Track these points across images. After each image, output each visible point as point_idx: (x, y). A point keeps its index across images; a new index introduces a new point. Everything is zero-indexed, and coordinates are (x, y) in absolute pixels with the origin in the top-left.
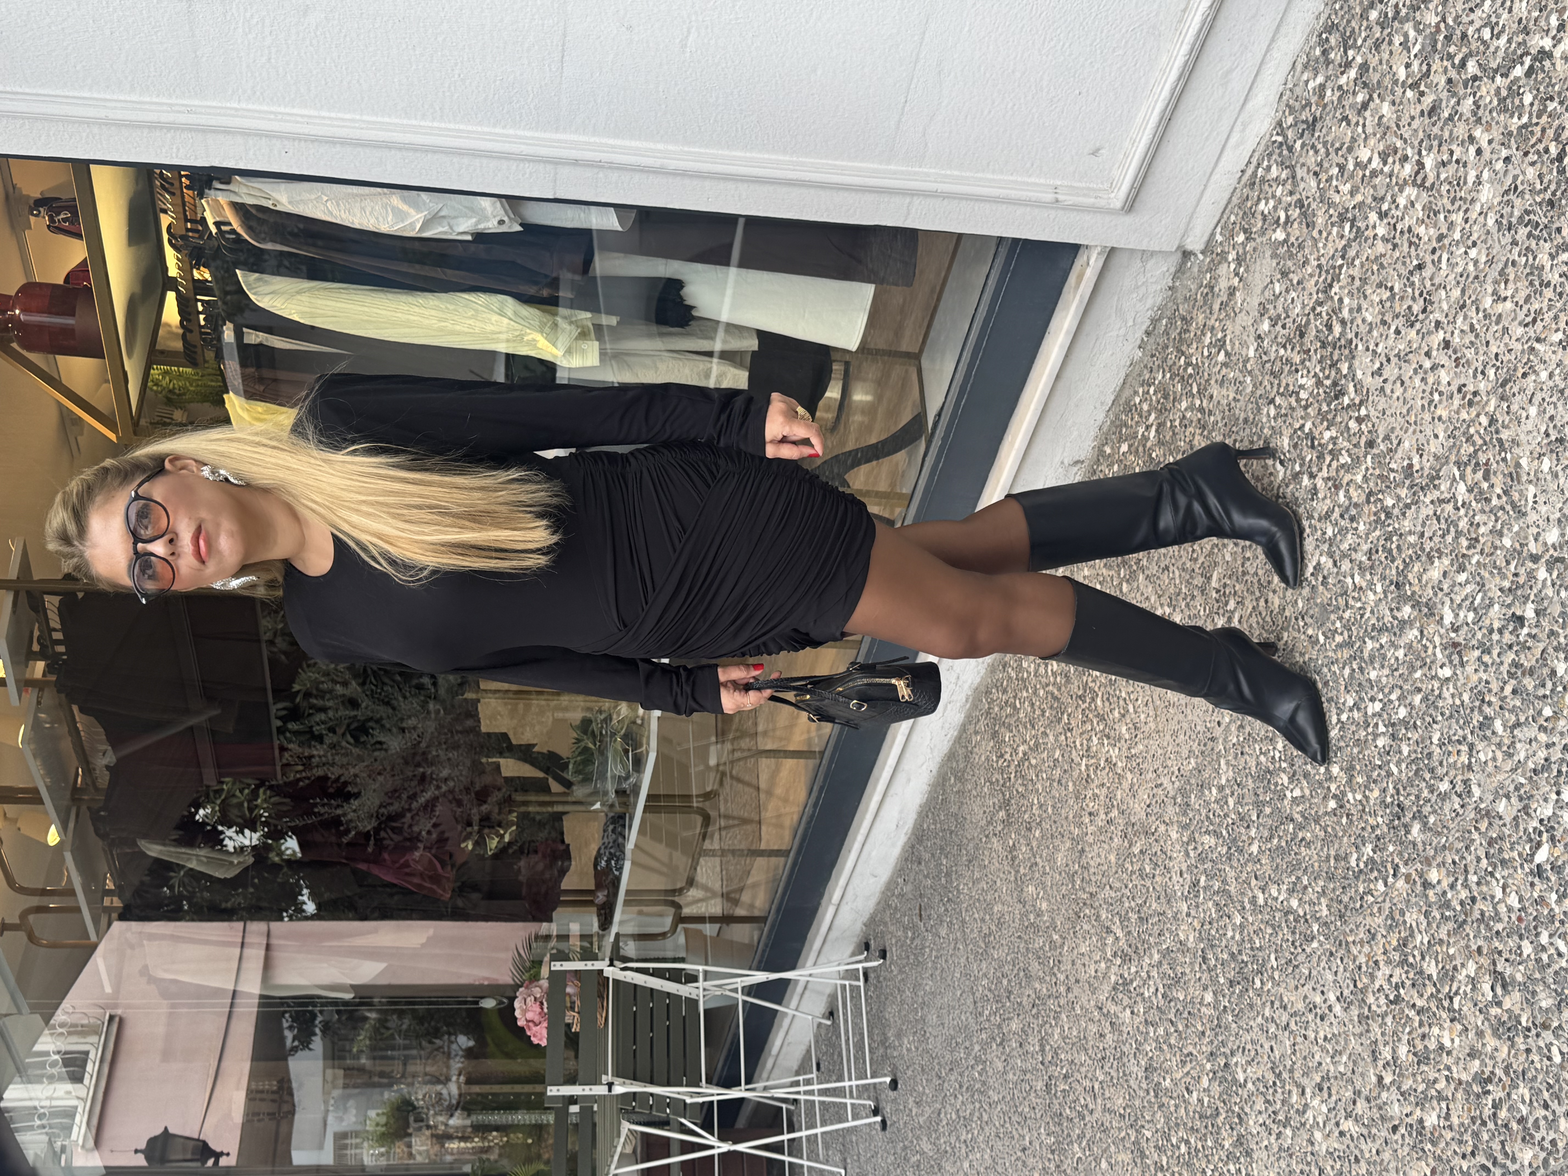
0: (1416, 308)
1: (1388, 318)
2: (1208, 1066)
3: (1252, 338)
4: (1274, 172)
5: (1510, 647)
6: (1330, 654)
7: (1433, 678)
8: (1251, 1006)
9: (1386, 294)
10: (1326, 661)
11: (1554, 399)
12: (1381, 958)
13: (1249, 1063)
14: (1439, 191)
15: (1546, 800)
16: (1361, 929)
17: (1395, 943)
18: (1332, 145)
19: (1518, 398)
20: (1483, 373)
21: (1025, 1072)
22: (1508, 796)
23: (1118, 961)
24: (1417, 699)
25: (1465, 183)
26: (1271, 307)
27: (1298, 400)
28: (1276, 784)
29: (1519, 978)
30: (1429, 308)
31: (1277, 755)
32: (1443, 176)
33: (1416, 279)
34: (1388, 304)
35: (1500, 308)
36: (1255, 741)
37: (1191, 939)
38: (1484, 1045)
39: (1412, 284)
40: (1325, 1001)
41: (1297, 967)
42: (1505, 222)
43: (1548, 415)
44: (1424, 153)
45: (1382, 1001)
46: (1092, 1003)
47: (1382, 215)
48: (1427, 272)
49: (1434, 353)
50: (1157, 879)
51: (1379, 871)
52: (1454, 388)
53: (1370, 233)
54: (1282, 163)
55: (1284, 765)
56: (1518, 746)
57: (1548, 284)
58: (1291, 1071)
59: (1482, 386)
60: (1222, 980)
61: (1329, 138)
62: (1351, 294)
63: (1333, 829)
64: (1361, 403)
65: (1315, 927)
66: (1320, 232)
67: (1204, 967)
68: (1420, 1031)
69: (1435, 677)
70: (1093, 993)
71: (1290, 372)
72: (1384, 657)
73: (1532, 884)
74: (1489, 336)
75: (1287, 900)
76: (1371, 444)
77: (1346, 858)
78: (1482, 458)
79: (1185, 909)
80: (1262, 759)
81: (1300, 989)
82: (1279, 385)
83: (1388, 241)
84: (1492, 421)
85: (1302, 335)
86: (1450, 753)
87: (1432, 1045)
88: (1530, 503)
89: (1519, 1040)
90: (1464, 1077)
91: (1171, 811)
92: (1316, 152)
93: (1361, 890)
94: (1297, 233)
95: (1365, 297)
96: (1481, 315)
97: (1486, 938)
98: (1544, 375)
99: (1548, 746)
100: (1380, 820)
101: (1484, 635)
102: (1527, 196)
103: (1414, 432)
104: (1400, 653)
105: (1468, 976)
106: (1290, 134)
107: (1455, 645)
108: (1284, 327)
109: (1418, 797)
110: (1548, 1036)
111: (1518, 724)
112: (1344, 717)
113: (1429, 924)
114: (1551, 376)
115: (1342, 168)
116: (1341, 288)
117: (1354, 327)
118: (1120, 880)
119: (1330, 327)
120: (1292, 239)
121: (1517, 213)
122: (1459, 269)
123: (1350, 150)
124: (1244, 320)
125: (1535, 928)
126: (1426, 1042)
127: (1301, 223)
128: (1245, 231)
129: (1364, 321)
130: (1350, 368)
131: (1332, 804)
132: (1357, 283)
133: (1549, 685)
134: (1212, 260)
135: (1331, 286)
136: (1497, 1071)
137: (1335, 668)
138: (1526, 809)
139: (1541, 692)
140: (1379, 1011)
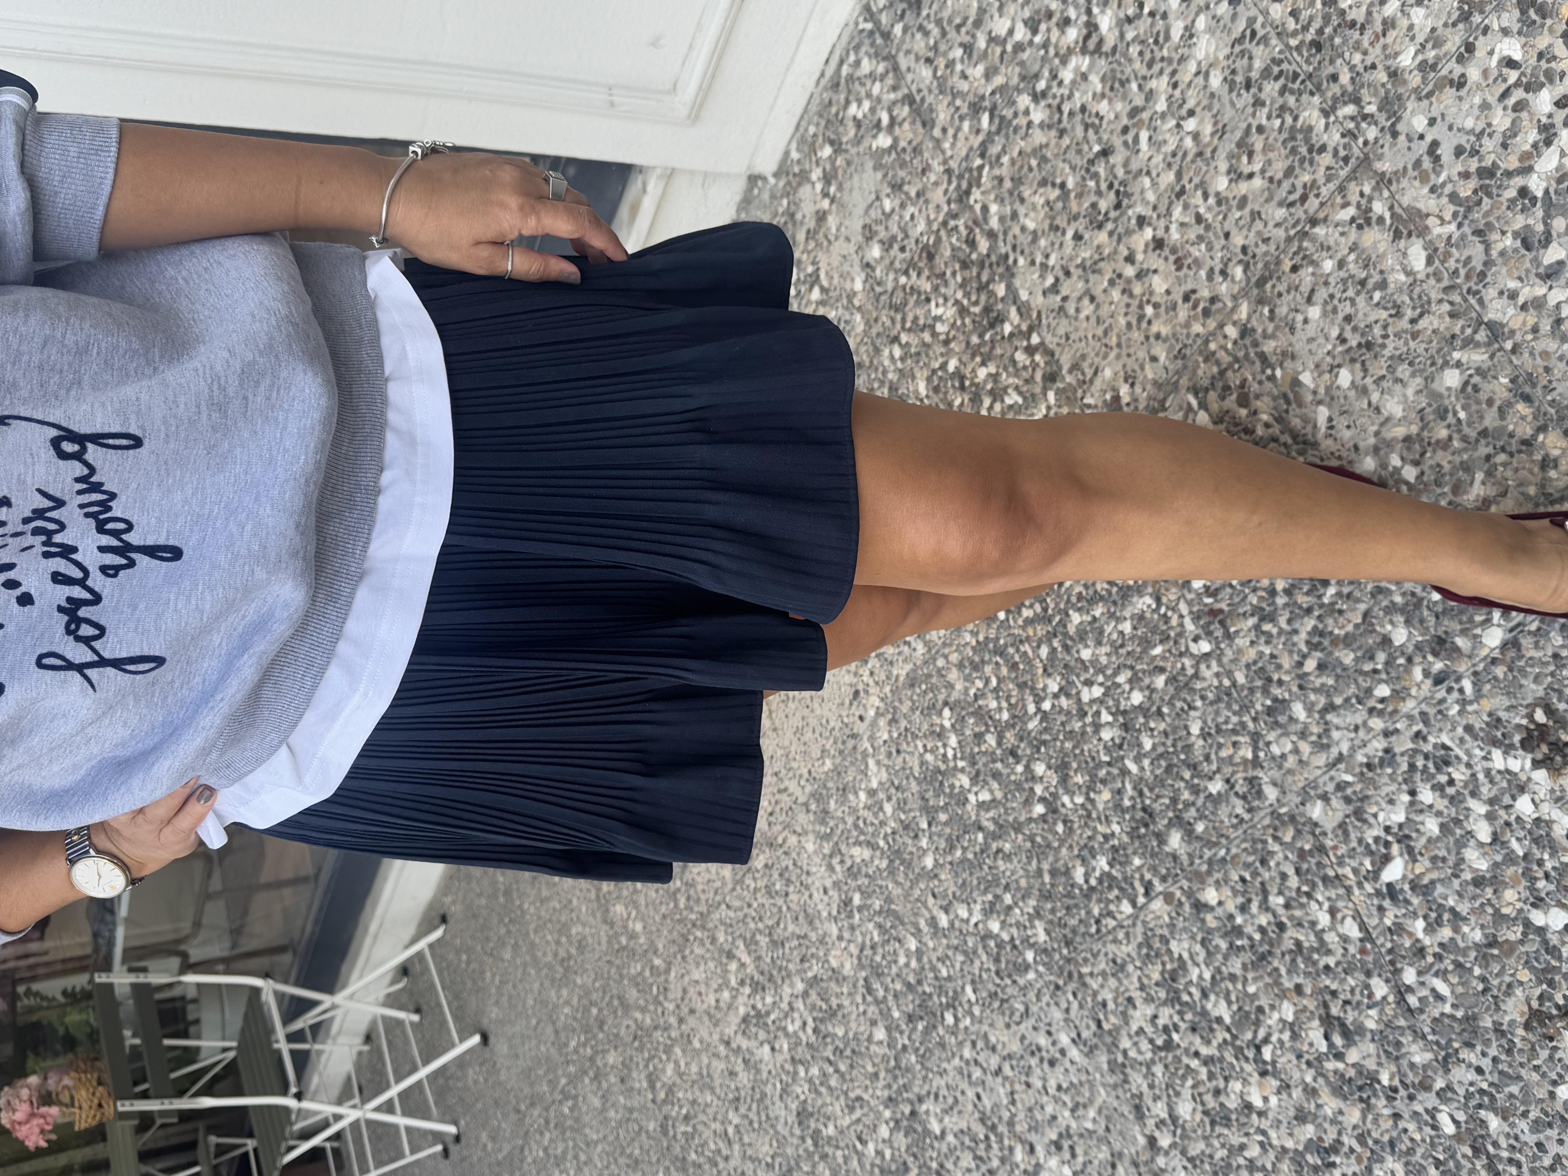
0: (1103, 205)
1: (1061, 221)
2: (887, 1114)
3: (857, 268)
4: (866, 66)
5: (1309, 611)
6: (1016, 632)
7: (1181, 655)
8: (942, 1045)
9: (1055, 193)
10: (1010, 640)
11: (1350, 293)
12: (1137, 995)
13: (945, 1111)
14: (1125, 55)
15: (1391, 802)
16: (1101, 957)
17: (1156, 976)
18: (950, 21)
19: (1287, 298)
20: (1223, 273)
21: (631, 1110)
22: (1325, 798)
23: (747, 990)
24: (1160, 681)
25: (1167, 38)
26: (880, 228)
27: (934, 334)
28: (952, 786)
29: (1371, 1025)
30: (1125, 202)
31: (950, 753)
32: (1129, 36)
33: (1101, 168)
34: (1060, 205)
35: (1243, 187)
36: (915, 737)
37: (848, 966)
38: (1319, 1106)
39: (1095, 176)
40: (1054, 1043)
41: (1007, 1001)
42: (1239, 79)
43: (1341, 316)
44: (1096, 10)
45: (1145, 1046)
46: (716, 1037)
47: (1037, 97)
48: (1117, 159)
49: (1140, 257)
50: (792, 897)
51: (1121, 889)
52: (1178, 297)
53: (1022, 121)
54: (877, 55)
55: (961, 764)
56: (1335, 735)
57: (1323, 149)
58: (1011, 1124)
59: (1224, 288)
60: (896, 1014)
61: (945, 14)
62: (1000, 200)
63: (1043, 837)
64: (1031, 329)
65: (1030, 956)
66: (944, 130)
67: (869, 999)
68: (1211, 1085)
69: (1187, 653)
70: (716, 1025)
71: (917, 303)
72: (1101, 632)
73: (1381, 909)
74: (1227, 226)
75: (984, 922)
76: (1051, 378)
77: (1067, 873)
78: (1234, 380)
79: (835, 931)
80: (929, 757)
81: (1014, 1027)
82: (904, 320)
83: (1050, 127)
84: (1245, 331)
85: (931, 257)
86: (1220, 746)
87: (1232, 1103)
88: (1323, 430)
89: (1380, 1103)
90: (1290, 1144)
91: (803, 819)
92: (926, 34)
93: (1096, 911)
94: (910, 136)
95: (1022, 200)
96: (1211, 201)
97: (1307, 974)
98: (1328, 265)
99: (1386, 734)
100: (1116, 828)
101: (1261, 598)
102: (1274, 41)
103: (1118, 357)
104: (1127, 627)
105: (1281, 1020)
106: (884, 19)
107: (1214, 613)
108: (903, 249)
109: (1174, 800)
110: (1429, 1100)
111: (1331, 707)
112: (1047, 706)
113: (1209, 954)
114: (1341, 264)
115: (968, 48)
116: (983, 193)
117: (1010, 238)
118: (740, 898)
119: (972, 243)
120: (903, 144)
121: (1258, 64)
122: (1170, 147)
123: (978, 23)
124: (840, 247)
125: (1392, 963)
126: (1222, 1098)
127: (913, 122)
128: (832, 143)
129: (1023, 229)
130: (1009, 287)
131: (1039, 809)
132: (1008, 184)
133: (1381, 657)
134: (789, 183)
135: (968, 193)
136: (1345, 1139)
137: (1026, 648)
138: (1358, 814)
139: (1368, 667)
140: (1140, 1058)
